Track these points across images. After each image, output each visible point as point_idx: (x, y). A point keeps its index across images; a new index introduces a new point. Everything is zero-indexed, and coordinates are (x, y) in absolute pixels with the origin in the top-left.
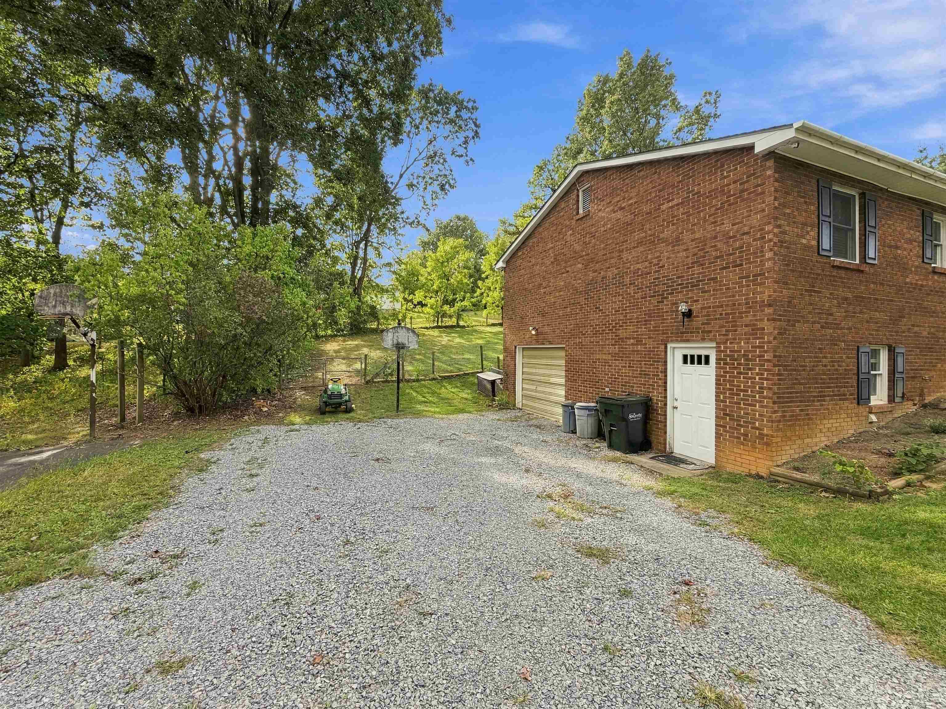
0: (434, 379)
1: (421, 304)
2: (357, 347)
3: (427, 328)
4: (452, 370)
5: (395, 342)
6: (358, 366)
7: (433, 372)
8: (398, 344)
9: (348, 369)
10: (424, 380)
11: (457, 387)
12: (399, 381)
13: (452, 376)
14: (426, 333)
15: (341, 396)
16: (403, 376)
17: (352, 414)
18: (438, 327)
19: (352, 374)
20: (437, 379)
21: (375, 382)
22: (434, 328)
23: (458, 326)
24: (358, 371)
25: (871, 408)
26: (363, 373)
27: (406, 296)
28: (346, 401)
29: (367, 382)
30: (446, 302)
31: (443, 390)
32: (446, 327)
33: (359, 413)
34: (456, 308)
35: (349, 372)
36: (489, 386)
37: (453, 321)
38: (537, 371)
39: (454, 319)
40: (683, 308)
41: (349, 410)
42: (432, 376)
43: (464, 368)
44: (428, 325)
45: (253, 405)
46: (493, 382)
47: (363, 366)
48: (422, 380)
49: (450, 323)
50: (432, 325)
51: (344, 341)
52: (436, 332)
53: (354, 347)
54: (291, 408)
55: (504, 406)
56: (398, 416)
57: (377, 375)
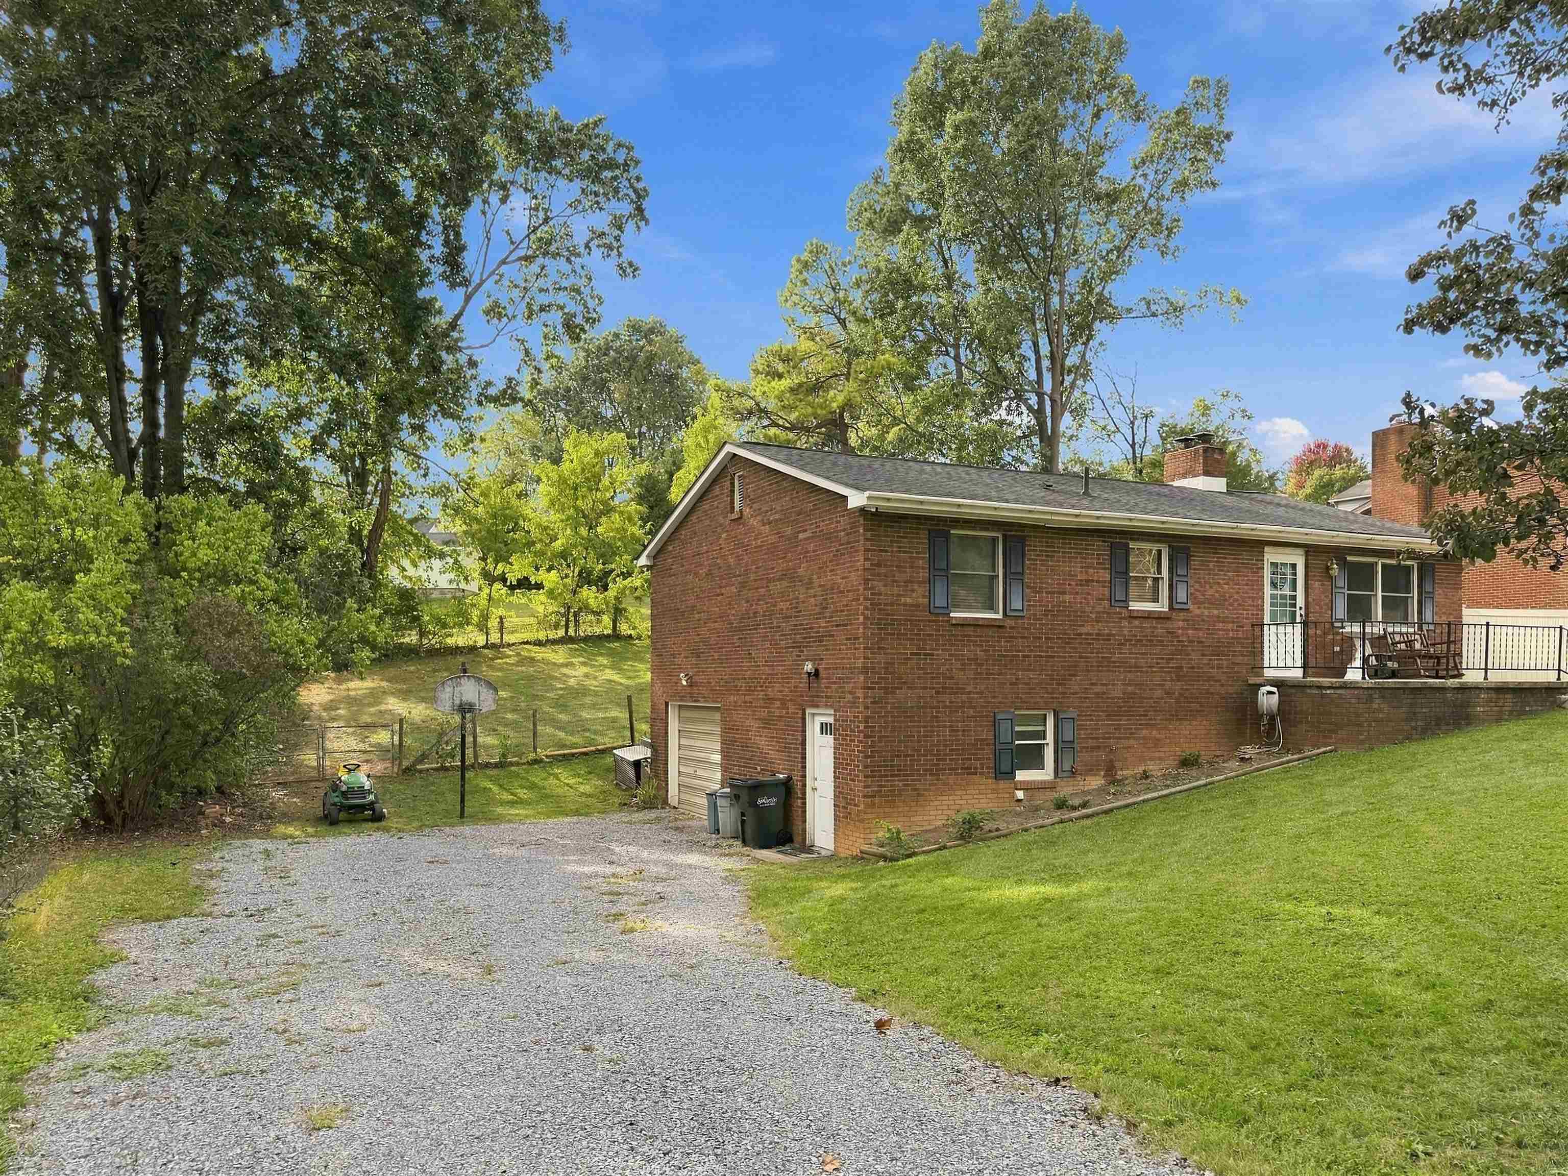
0: (536, 761)
1: (524, 584)
2: (375, 696)
3: (539, 643)
4: (576, 741)
5: (457, 702)
6: (383, 737)
7: (535, 749)
8: (461, 705)
9: (361, 746)
10: (518, 764)
11: (579, 776)
12: (463, 768)
13: (573, 755)
14: (539, 657)
15: (362, 792)
16: (476, 757)
17: (383, 823)
18: (566, 640)
19: (372, 756)
20: (541, 761)
21: (421, 771)
22: (554, 642)
23: (616, 636)
24: (383, 750)
25: (1015, 783)
26: (397, 752)
27: (491, 567)
28: (372, 803)
29: (407, 770)
30: (585, 578)
31: (552, 781)
32: (587, 639)
33: (393, 823)
34: (612, 593)
35: (365, 752)
36: (631, 773)
37: (605, 626)
38: (698, 743)
39: (606, 619)
40: (809, 667)
41: (378, 818)
42: (532, 756)
43: (600, 739)
44: (542, 636)
45: (203, 813)
46: (637, 764)
47: (396, 738)
48: (512, 764)
49: (598, 630)
50: (552, 635)
51: (339, 681)
52: (558, 655)
53: (365, 696)
54: (270, 817)
55: (648, 805)
56: (463, 824)
57: (423, 758)
